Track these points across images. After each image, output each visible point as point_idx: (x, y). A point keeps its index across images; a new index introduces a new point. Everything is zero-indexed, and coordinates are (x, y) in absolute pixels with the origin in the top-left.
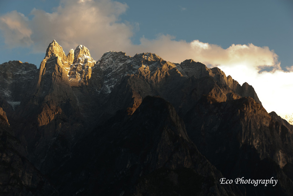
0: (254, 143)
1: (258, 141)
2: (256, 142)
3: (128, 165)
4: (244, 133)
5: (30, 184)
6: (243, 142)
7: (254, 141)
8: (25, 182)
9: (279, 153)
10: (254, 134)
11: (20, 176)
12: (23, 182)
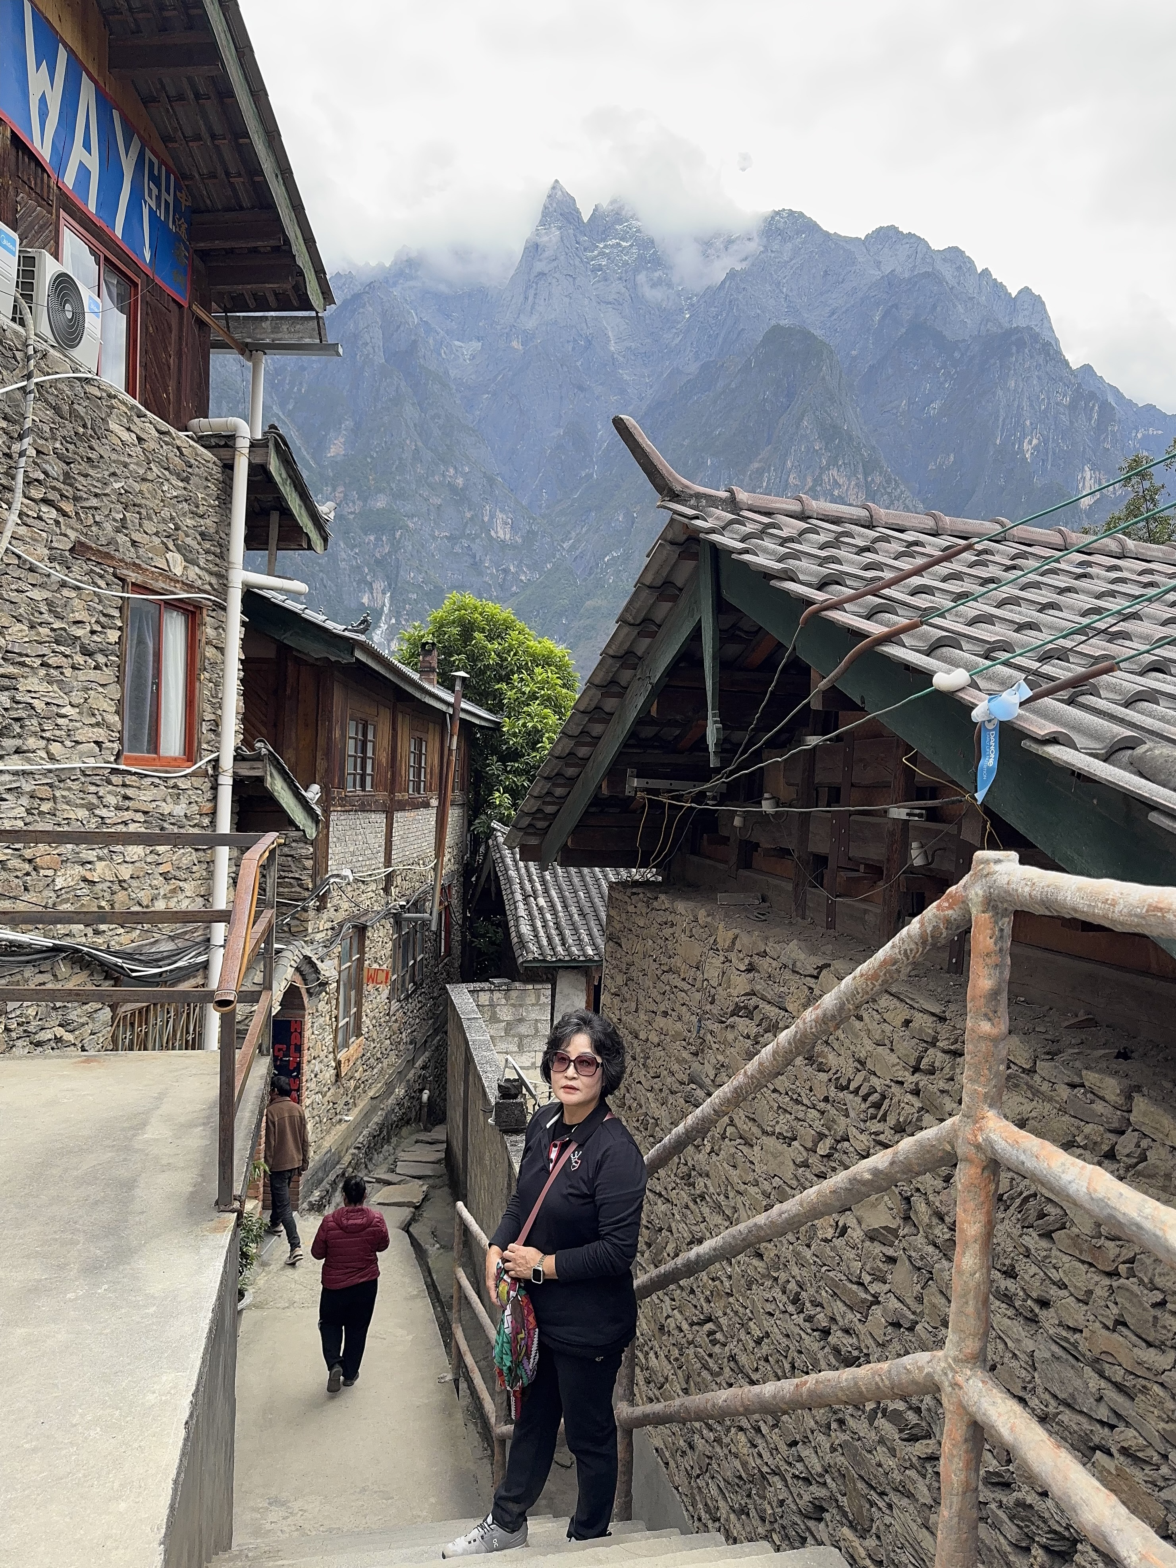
0: (1026, 446)
1: (1035, 441)
2: (1030, 442)
4: (1004, 420)
5: (508, 537)
6: (998, 442)
7: (1026, 441)
8: (496, 532)
9: (1083, 470)
10: (1028, 423)
11: (486, 519)
12: (493, 533)
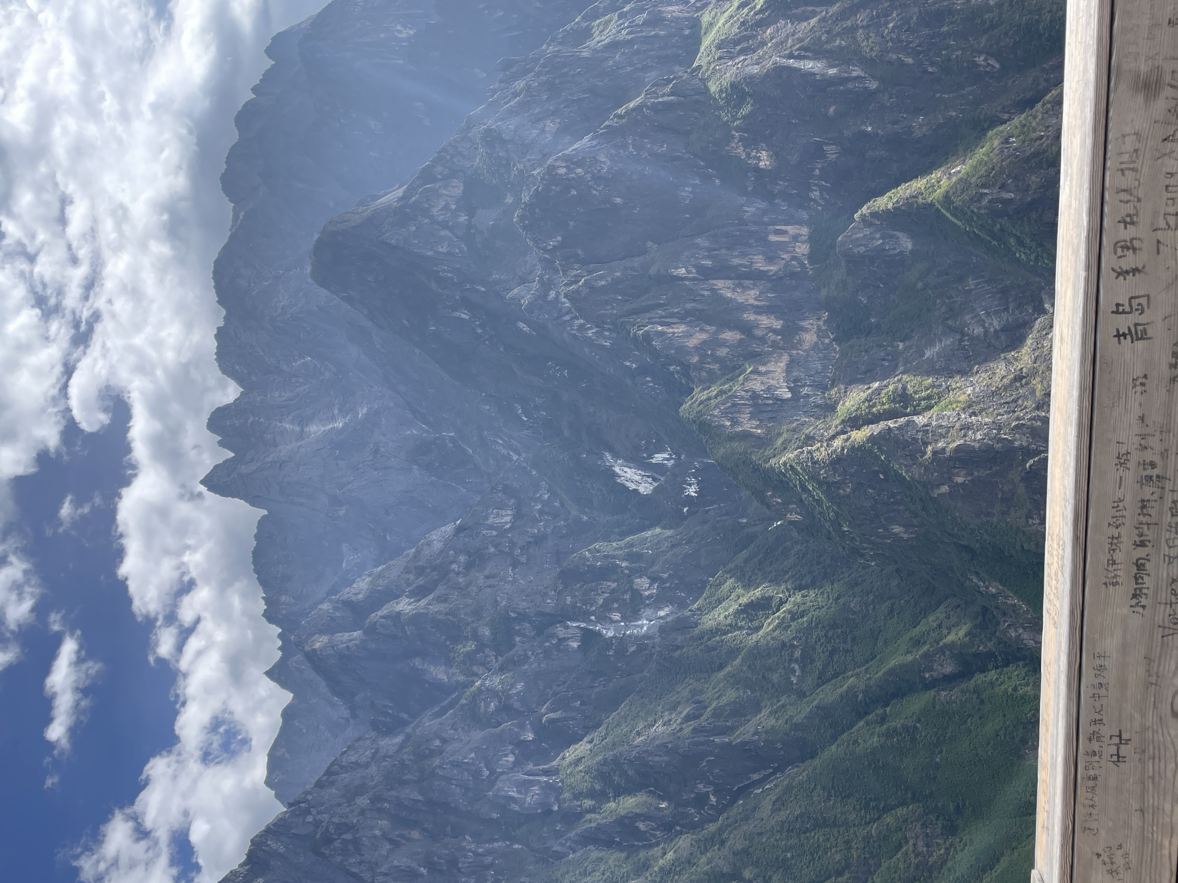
3: (463, 316)
